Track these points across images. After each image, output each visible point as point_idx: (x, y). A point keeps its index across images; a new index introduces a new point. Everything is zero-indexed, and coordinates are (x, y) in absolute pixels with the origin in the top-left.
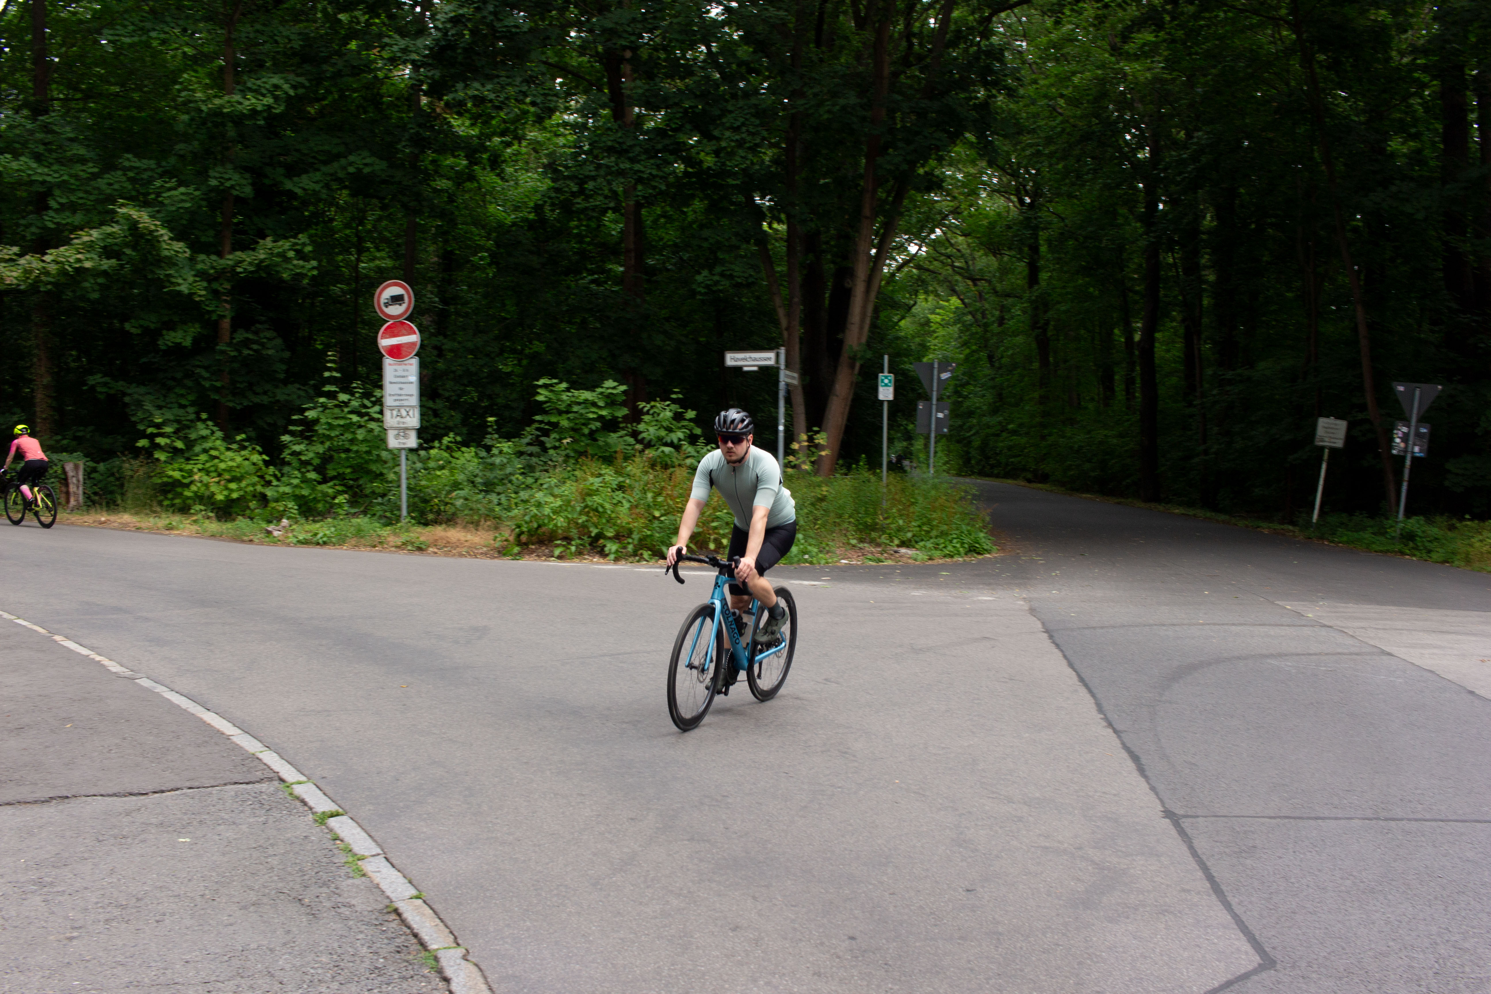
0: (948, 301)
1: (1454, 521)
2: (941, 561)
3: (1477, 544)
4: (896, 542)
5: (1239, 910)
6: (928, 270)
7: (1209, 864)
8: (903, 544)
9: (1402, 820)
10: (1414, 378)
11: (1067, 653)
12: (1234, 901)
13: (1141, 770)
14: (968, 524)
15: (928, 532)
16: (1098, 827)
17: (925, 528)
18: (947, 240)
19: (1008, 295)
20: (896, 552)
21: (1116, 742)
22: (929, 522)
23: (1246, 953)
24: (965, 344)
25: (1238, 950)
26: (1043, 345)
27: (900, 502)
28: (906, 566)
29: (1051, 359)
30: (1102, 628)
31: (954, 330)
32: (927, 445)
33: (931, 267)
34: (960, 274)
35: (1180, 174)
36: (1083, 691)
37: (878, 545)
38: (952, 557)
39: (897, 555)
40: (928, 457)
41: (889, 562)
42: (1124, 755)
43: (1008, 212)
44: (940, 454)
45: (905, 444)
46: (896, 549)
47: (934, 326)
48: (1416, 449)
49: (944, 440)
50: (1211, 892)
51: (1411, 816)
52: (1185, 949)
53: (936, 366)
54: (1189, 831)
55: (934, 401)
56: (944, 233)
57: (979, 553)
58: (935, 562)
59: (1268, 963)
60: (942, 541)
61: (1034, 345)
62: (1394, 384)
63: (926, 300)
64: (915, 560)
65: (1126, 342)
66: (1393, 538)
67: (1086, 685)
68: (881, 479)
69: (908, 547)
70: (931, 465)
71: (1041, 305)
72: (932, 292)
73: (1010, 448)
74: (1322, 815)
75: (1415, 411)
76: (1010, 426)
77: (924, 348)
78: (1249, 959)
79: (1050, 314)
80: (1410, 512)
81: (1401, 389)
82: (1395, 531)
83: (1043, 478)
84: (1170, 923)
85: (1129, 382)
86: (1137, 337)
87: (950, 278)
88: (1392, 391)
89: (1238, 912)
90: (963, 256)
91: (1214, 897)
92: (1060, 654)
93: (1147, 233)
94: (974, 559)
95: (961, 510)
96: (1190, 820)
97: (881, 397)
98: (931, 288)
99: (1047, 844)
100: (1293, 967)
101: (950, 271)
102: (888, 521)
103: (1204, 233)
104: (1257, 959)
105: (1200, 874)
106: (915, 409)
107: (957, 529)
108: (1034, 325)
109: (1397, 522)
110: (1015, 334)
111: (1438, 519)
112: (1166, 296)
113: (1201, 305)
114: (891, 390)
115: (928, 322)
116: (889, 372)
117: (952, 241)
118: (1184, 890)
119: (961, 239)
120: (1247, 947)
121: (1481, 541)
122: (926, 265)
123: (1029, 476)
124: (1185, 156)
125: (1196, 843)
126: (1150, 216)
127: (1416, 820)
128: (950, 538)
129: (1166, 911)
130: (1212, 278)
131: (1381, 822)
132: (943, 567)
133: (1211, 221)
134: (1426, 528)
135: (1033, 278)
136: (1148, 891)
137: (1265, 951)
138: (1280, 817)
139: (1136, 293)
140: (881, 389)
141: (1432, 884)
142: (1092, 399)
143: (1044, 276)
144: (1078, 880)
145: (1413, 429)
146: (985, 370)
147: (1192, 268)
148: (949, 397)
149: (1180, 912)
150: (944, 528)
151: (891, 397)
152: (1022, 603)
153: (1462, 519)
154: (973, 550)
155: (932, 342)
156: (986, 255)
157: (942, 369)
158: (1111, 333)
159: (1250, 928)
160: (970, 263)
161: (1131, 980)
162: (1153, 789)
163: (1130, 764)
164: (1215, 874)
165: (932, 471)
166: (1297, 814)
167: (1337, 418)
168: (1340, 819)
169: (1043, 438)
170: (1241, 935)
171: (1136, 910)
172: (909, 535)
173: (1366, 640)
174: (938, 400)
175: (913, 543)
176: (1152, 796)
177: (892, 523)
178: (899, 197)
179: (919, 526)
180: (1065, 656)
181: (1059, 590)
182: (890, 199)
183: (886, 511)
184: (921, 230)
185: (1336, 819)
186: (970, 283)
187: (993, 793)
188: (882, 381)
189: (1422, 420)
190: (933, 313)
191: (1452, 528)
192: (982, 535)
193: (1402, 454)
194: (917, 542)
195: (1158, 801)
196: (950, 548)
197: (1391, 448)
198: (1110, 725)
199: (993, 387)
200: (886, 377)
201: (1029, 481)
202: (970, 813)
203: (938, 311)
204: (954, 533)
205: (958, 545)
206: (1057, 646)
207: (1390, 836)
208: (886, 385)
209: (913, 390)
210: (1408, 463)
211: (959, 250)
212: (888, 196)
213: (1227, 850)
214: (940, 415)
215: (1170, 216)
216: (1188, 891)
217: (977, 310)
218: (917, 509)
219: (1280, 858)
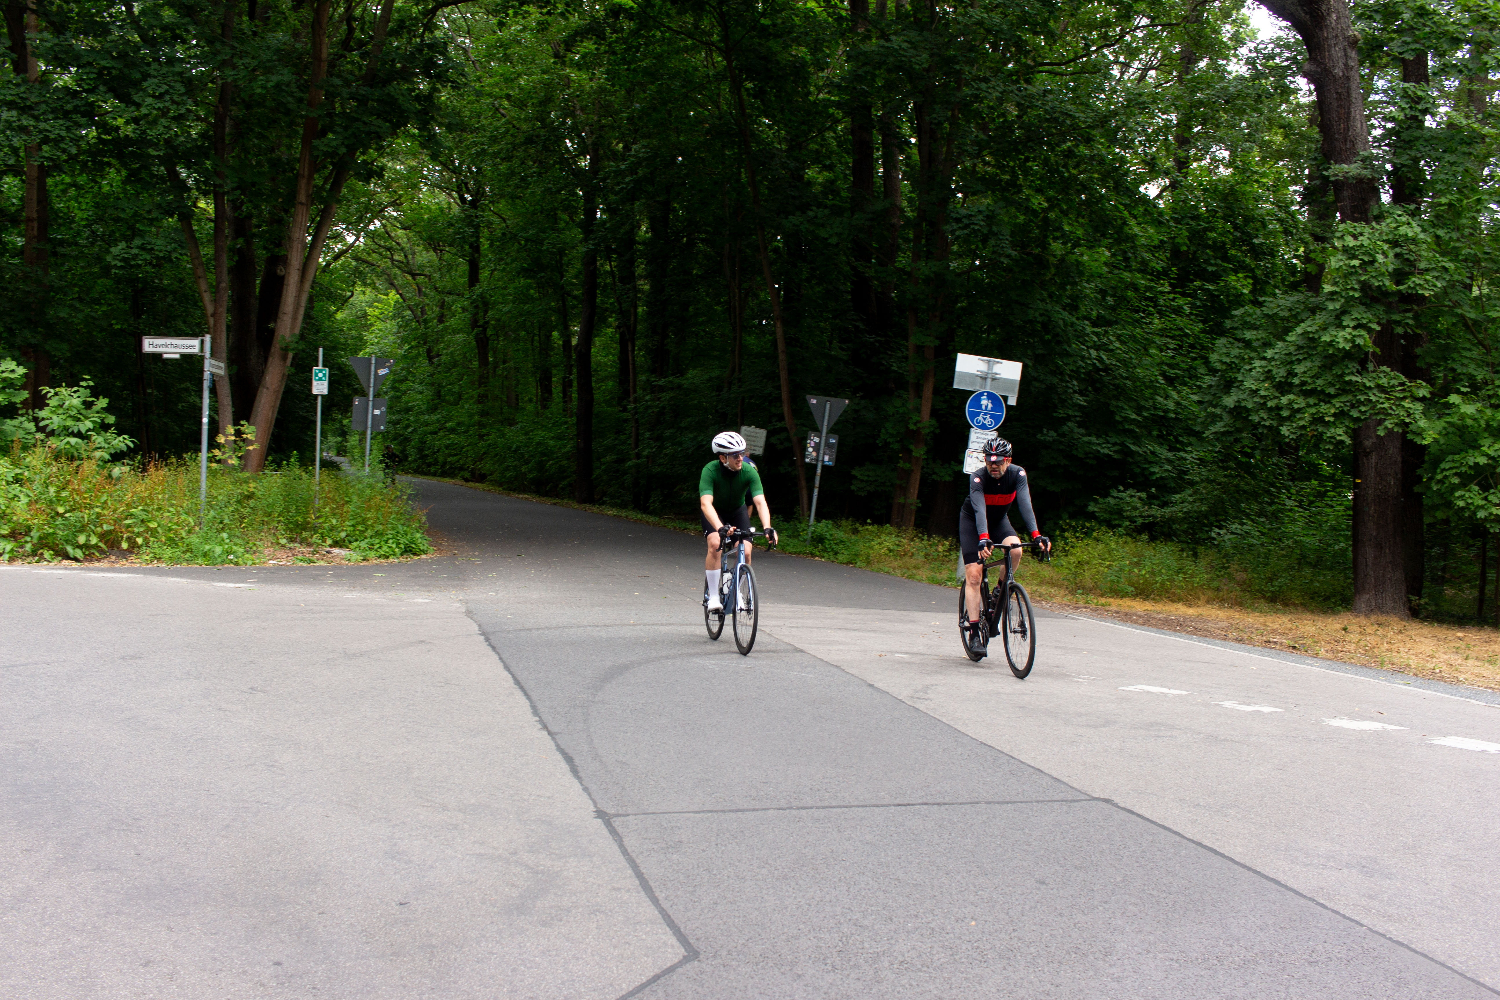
0: (387, 295)
1: (857, 525)
2: (375, 562)
3: (876, 547)
4: (329, 542)
5: (665, 904)
6: (366, 262)
7: (638, 861)
8: (336, 544)
9: (812, 808)
10: (825, 392)
11: (503, 656)
12: (660, 895)
13: (575, 772)
14: (404, 525)
15: (362, 532)
16: (533, 831)
17: (360, 528)
18: (387, 232)
19: (450, 293)
20: (328, 552)
21: (551, 744)
22: (364, 522)
23: (672, 946)
24: (404, 340)
25: (665, 944)
26: (483, 344)
27: (333, 500)
28: (339, 567)
29: (490, 359)
30: (538, 629)
31: (392, 325)
32: (362, 441)
33: (369, 259)
34: (399, 268)
35: (618, 184)
36: (519, 695)
37: (310, 545)
38: (387, 557)
39: (330, 556)
40: (363, 453)
41: (322, 563)
42: (559, 756)
43: (450, 208)
44: (374, 452)
45: (339, 439)
46: (328, 549)
47: (372, 320)
48: (826, 458)
49: (379, 437)
50: (640, 888)
51: (819, 804)
52: (615, 947)
53: (373, 361)
54: (619, 830)
55: (371, 398)
56: (384, 226)
57: (415, 554)
58: (370, 563)
59: (692, 954)
60: (377, 541)
61: (474, 343)
62: (808, 397)
63: (364, 292)
64: (349, 560)
65: (564, 346)
66: (805, 540)
67: (522, 688)
68: (314, 476)
69: (341, 547)
70: (367, 463)
71: (483, 304)
72: (370, 284)
73: (447, 447)
74: (741, 808)
75: (826, 423)
76: (448, 425)
77: (361, 342)
78: (675, 952)
79: (490, 313)
80: (819, 517)
81: (814, 401)
82: (806, 535)
83: (481, 478)
84: (601, 923)
85: (567, 385)
86: (575, 341)
87: (388, 271)
88: (806, 402)
89: (665, 907)
90: (402, 249)
91: (643, 893)
92: (496, 657)
93: (585, 240)
94: (411, 560)
95: (396, 509)
96: (621, 819)
97: (315, 391)
98: (369, 281)
99: (483, 851)
100: (715, 956)
101: (390, 264)
102: (321, 520)
103: (639, 244)
104: (682, 952)
105: (630, 872)
106: (351, 404)
107: (393, 529)
108: (474, 324)
109: (808, 526)
110: (455, 332)
111: (844, 523)
112: (603, 302)
113: (636, 313)
114: (326, 384)
115: (365, 315)
116: (324, 366)
117: (393, 235)
118: (614, 889)
119: (400, 232)
120: (672, 940)
121: (880, 544)
122: (364, 256)
123: (467, 475)
124: (623, 167)
125: (626, 841)
126: (589, 224)
127: (824, 808)
128: (385, 538)
129: (598, 910)
130: (647, 287)
131: (794, 812)
132: (378, 568)
133: (646, 232)
134: (833, 531)
135: (474, 277)
136: (581, 892)
137: (689, 944)
138: (704, 811)
139: (575, 297)
140: (315, 383)
141: (837, 867)
142: (530, 400)
143: (484, 274)
144: (513, 885)
145: (823, 439)
146: (424, 367)
147: (628, 277)
148: (386, 393)
149: (611, 911)
150: (380, 527)
151: (325, 392)
152: (459, 605)
153: (864, 523)
154: (409, 550)
155: (368, 337)
156: (428, 251)
157: (380, 364)
158: (549, 336)
159: (676, 921)
160: (410, 257)
161: (563, 983)
162: (586, 789)
163: (564, 766)
164: (644, 871)
165: (367, 469)
166: (719, 808)
167: (757, 427)
168: (757, 810)
169: (481, 437)
170: (668, 929)
171: (569, 912)
172: (343, 535)
173: (781, 638)
174: (374, 396)
175: (347, 543)
176: (585, 796)
177: (325, 522)
178: (336, 186)
179: (353, 526)
180: (501, 659)
181: (496, 591)
182: (328, 187)
183: (319, 510)
184: (360, 219)
185: (754, 810)
186: (409, 277)
187: (428, 801)
188: (316, 375)
189: (832, 431)
190: (371, 306)
191: (855, 531)
192: (418, 535)
193: (813, 462)
194: (350, 542)
195: (590, 801)
196: (385, 548)
197: (804, 456)
198: (545, 727)
199: (432, 384)
200: (321, 371)
201: (467, 480)
202: (404, 823)
203: (376, 304)
204: (390, 533)
205: (394, 546)
206: (494, 648)
207: (801, 824)
208: (320, 379)
209: (349, 385)
210: (819, 470)
211: (398, 244)
212: (325, 183)
213: (655, 847)
214: (377, 412)
215: (608, 225)
216: (619, 889)
217: (417, 305)
218: (351, 508)
219: (703, 851)
